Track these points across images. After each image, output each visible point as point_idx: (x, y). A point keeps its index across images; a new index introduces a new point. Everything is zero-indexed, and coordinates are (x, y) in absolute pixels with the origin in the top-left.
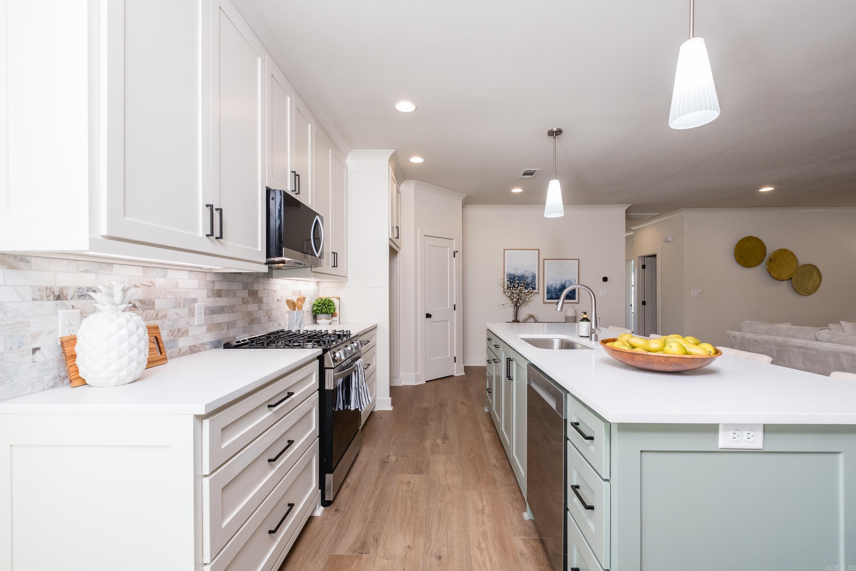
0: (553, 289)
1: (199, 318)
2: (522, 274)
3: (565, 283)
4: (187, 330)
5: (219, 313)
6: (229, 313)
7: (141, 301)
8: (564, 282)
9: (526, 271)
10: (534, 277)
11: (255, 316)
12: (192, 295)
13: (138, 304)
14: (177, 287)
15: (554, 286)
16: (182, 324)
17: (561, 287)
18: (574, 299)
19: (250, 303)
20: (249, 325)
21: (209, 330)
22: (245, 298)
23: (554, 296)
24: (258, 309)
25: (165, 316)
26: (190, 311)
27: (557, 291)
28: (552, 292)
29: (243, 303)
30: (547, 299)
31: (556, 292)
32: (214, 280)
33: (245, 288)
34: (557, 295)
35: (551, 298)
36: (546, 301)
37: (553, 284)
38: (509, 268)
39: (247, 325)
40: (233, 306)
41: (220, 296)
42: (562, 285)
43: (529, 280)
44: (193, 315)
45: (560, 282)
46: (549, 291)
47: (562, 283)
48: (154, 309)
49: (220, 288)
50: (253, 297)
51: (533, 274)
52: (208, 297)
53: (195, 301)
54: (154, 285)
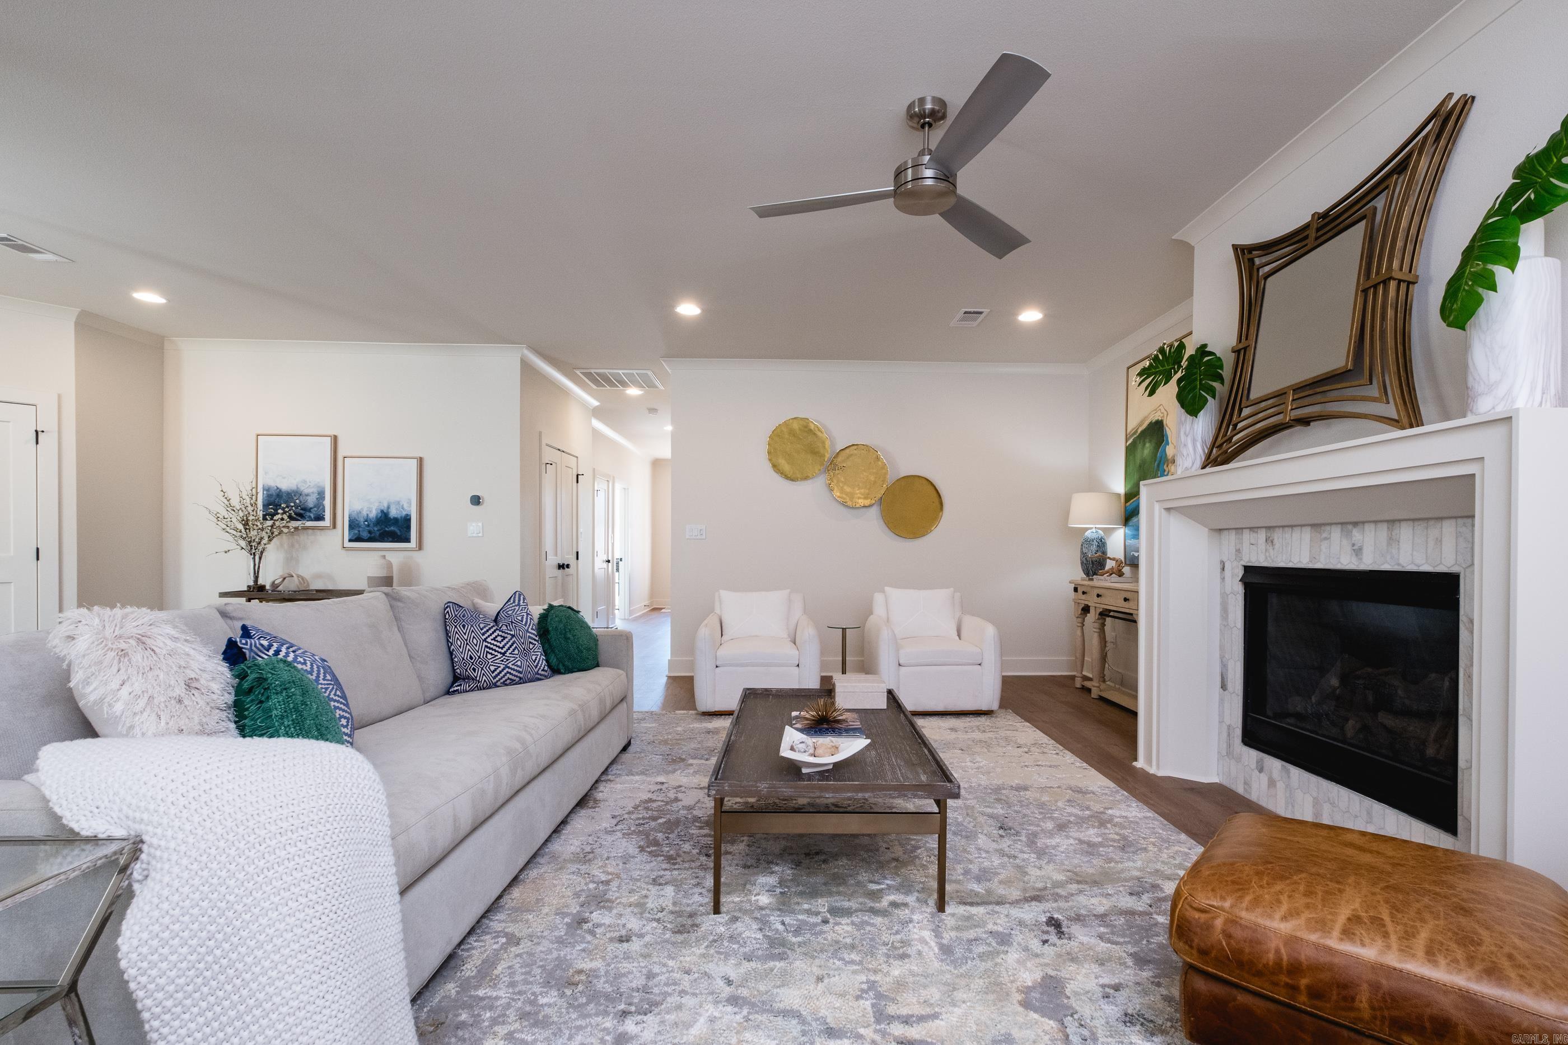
0: (362, 520)
2: (294, 487)
3: (388, 507)
8: (386, 505)
9: (305, 482)
10: (321, 495)
15: (365, 513)
17: (380, 515)
18: (407, 540)
23: (365, 535)
27: (372, 525)
28: (360, 527)
30: (350, 540)
31: (368, 526)
34: (370, 532)
35: (358, 539)
36: (347, 544)
37: (362, 509)
38: (266, 473)
42: (382, 511)
43: (311, 502)
45: (377, 504)
46: (353, 525)
47: (382, 508)
51: (318, 487)
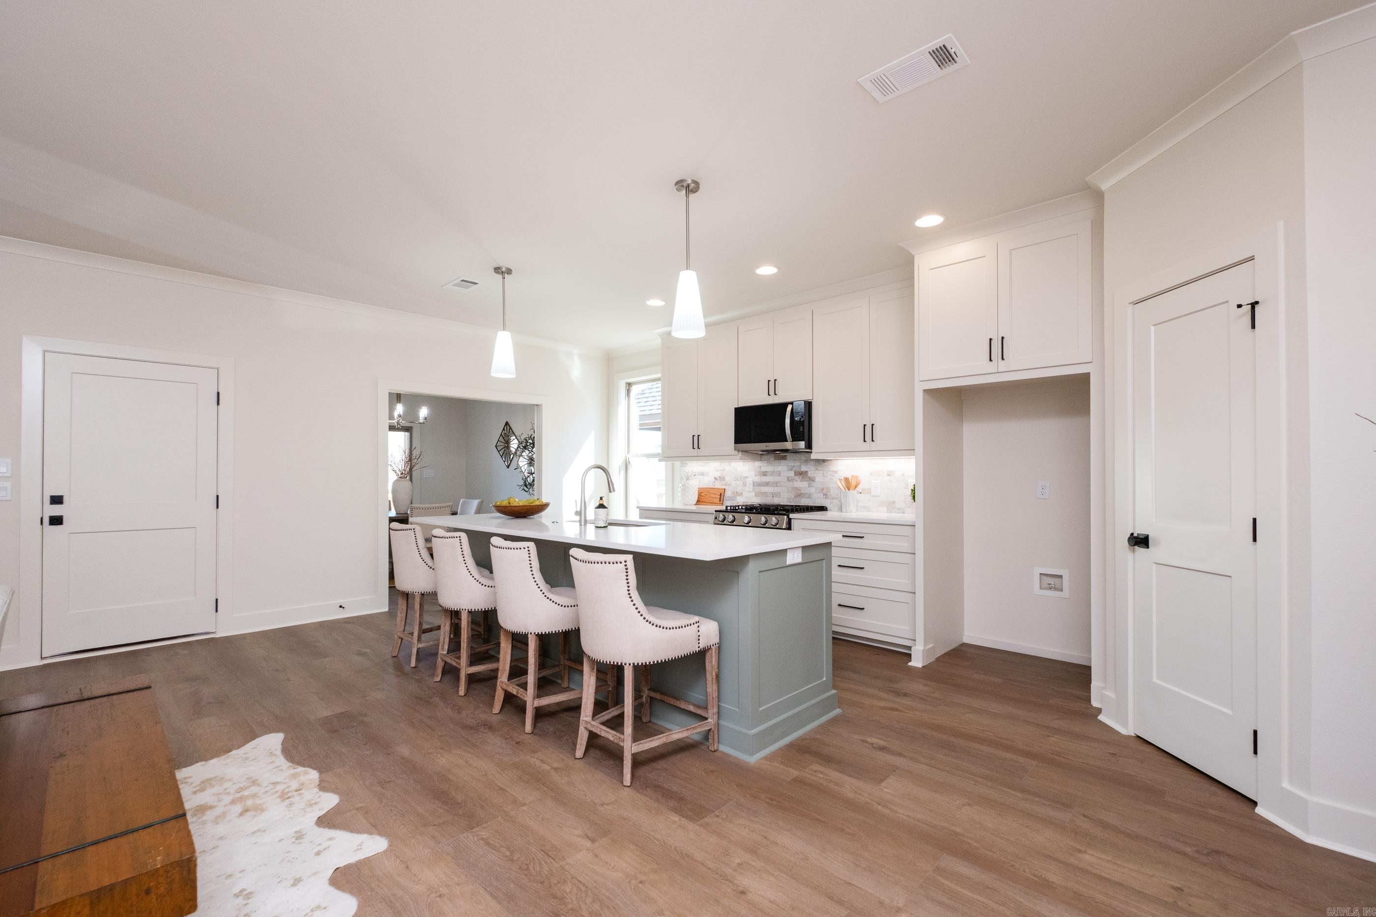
1: (750, 487)
4: (742, 493)
5: (764, 486)
6: (773, 486)
7: (720, 477)
11: (803, 492)
12: (745, 475)
13: (718, 478)
14: (736, 471)
16: (739, 490)
19: (797, 481)
20: (795, 497)
21: (756, 495)
22: (791, 477)
24: (807, 486)
25: (730, 484)
26: (743, 483)
29: (789, 480)
32: (761, 465)
33: (791, 470)
39: (793, 497)
40: (777, 482)
41: (766, 475)
44: (745, 485)
48: (725, 481)
49: (765, 470)
50: (801, 477)
52: (756, 476)
53: (747, 478)
54: (725, 470)
